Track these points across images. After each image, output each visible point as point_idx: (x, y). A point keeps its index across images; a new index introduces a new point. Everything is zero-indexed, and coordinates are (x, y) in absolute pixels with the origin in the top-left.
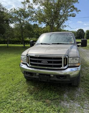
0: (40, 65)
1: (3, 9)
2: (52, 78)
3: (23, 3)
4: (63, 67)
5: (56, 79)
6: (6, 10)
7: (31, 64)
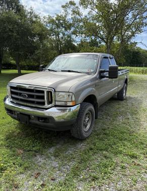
0: (22, 100)
1: (36, 17)
2: (33, 120)
3: (63, 7)
4: (47, 106)
5: (37, 122)
6: (39, 18)
7: (12, 97)
